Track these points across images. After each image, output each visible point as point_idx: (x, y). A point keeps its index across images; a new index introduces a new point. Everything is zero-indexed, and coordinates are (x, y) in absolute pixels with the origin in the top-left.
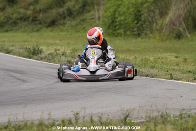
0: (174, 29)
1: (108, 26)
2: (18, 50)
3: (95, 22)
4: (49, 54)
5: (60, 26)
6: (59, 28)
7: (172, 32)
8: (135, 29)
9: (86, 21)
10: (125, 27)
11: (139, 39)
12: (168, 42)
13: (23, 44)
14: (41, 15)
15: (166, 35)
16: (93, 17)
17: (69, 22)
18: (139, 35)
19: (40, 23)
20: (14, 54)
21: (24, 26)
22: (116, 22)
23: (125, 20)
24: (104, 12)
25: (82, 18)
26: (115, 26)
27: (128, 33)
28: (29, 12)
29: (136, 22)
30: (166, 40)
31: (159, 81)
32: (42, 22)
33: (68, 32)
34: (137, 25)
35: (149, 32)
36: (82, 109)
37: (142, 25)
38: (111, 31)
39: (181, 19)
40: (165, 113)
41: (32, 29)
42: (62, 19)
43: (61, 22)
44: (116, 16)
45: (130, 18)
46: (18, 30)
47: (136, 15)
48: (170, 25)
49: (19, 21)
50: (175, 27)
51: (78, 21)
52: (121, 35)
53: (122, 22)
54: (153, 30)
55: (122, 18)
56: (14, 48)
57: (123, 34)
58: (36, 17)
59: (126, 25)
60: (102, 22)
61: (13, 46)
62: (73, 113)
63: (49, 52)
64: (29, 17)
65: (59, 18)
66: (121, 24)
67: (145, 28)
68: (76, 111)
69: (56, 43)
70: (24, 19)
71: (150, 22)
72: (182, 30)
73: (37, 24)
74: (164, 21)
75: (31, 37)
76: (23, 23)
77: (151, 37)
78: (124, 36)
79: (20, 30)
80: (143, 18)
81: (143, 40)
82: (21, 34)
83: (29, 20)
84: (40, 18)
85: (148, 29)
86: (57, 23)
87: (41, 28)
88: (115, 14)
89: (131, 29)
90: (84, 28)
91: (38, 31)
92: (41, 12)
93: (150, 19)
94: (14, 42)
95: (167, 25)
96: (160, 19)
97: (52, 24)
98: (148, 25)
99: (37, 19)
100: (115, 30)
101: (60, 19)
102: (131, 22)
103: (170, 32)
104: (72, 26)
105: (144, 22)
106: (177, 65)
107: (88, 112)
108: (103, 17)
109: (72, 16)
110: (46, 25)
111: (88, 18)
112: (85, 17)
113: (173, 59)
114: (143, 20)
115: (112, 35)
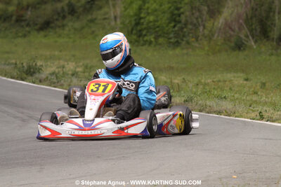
0: (231, 36)
1: (130, 29)
3: (109, 24)
5: (57, 30)
6: (56, 33)
7: (229, 40)
8: (172, 35)
9: (97, 21)
10: (156, 32)
11: (178, 51)
14: (29, 13)
15: (219, 43)
16: (107, 16)
17: (71, 24)
18: (177, 44)
19: (28, 25)
22: (143, 24)
23: (156, 21)
24: (123, 9)
25: (89, 17)
27: (161, 40)
28: (12, 8)
29: (172, 24)
32: (31, 23)
33: (70, 38)
34: (174, 29)
35: (193, 39)
37: (182, 28)
38: (134, 37)
39: (241, 21)
42: (60, 18)
43: (59, 23)
44: (142, 15)
45: (164, 19)
47: (172, 14)
48: (225, 29)
50: (232, 33)
51: (85, 22)
52: (150, 43)
53: (151, 24)
54: (199, 36)
55: (152, 18)
57: (154, 43)
58: (22, 16)
59: (157, 29)
60: (121, 23)
63: (50, 70)
64: (11, 16)
65: (55, 17)
66: (149, 28)
67: (186, 34)
70: (4, 18)
71: (195, 25)
72: (244, 38)
73: (22, 26)
74: (216, 24)
75: (16, 45)
76: (2, 25)
77: (196, 47)
78: (155, 46)
80: (183, 18)
81: (185, 51)
83: (11, 20)
84: (27, 17)
85: (191, 35)
86: (52, 25)
87: (29, 32)
88: (140, 13)
89: (166, 35)
90: (93, 32)
91: (25, 36)
92: (30, 9)
93: (194, 20)
95: (220, 29)
96: (210, 20)
97: (46, 26)
98: (191, 29)
99: (24, 18)
100: (139, 36)
101: (57, 20)
102: (165, 25)
103: (225, 40)
104: (75, 29)
105: (186, 24)
108: (121, 17)
109: (76, 14)
110: (37, 27)
111: (99, 17)
112: (94, 17)
113: (241, 82)
114: (183, 21)
115: (136, 43)
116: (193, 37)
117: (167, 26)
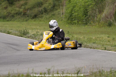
0: (107, 20)
1: (68, 18)
2: (15, 32)
3: (60, 16)
4: (33, 35)
5: (40, 18)
6: (39, 20)
7: (106, 22)
8: (84, 20)
9: (55, 15)
10: (78, 19)
11: (86, 26)
12: (103, 28)
13: (17, 28)
14: (28, 12)
15: (102, 24)
16: (59, 13)
17: (45, 16)
18: (86, 24)
19: (28, 16)
20: (12, 34)
21: (18, 18)
22: (73, 16)
23: (78, 15)
24: (66, 10)
25: (52, 13)
26: (72, 19)
27: (80, 22)
28: (21, 10)
29: (85, 16)
30: (102, 27)
31: (98, 51)
32: (29, 16)
33: (44, 22)
34: (85, 18)
35: (92, 22)
36: (52, 67)
37: (88, 18)
38: (69, 21)
40: (101, 70)
41: (23, 20)
42: (41, 14)
43: (40, 16)
44: (73, 12)
45: (81, 14)
46: (15, 20)
47: (85, 12)
48: (105, 18)
49: (15, 15)
51: (50, 15)
52: (76, 24)
53: (76, 16)
54: (94, 21)
55: (76, 14)
56: (12, 31)
57: (77, 23)
58: (26, 13)
60: (65, 16)
61: (12, 29)
62: (47, 69)
63: (33, 33)
64: (21, 13)
66: (76, 18)
67: (90, 20)
68: (48, 68)
69: (37, 28)
70: (18, 14)
71: (93, 16)
72: (112, 21)
73: (26, 17)
74: (101, 16)
75: (22, 24)
76: (18, 16)
77: (94, 25)
78: (77, 25)
79: (16, 20)
80: (89, 14)
81: (89, 27)
82: (17, 22)
83: (21, 15)
84: (28, 13)
85: (92, 20)
86: (37, 16)
87: (28, 19)
88: (72, 12)
89: (82, 20)
91: (27, 21)
92: (29, 10)
93: (93, 14)
94: (12, 27)
95: (103, 18)
96: (99, 14)
97: (35, 17)
98: (91, 18)
99: (26, 14)
100: (72, 21)
101: (39, 14)
103: (105, 22)
104: (47, 18)
105: (90, 16)
106: (109, 41)
107: (56, 69)
108: (65, 13)
109: (47, 12)
110: (31, 17)
111: (56, 13)
112: (54, 13)
113: (106, 38)
114: (89, 15)
115: (70, 24)
116: (92, 21)
117: (82, 17)
